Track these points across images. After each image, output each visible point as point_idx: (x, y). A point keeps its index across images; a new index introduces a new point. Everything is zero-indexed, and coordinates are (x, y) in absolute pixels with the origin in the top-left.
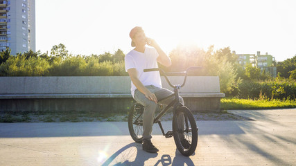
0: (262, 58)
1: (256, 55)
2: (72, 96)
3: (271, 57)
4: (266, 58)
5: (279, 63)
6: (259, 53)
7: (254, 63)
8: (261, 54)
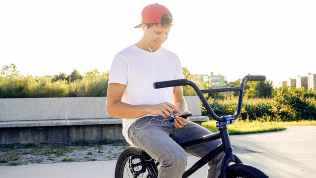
0: (215, 78)
1: (210, 75)
2: (14, 124)
3: (223, 77)
4: (219, 78)
5: (231, 83)
6: (212, 73)
7: (208, 82)
8: (214, 75)
